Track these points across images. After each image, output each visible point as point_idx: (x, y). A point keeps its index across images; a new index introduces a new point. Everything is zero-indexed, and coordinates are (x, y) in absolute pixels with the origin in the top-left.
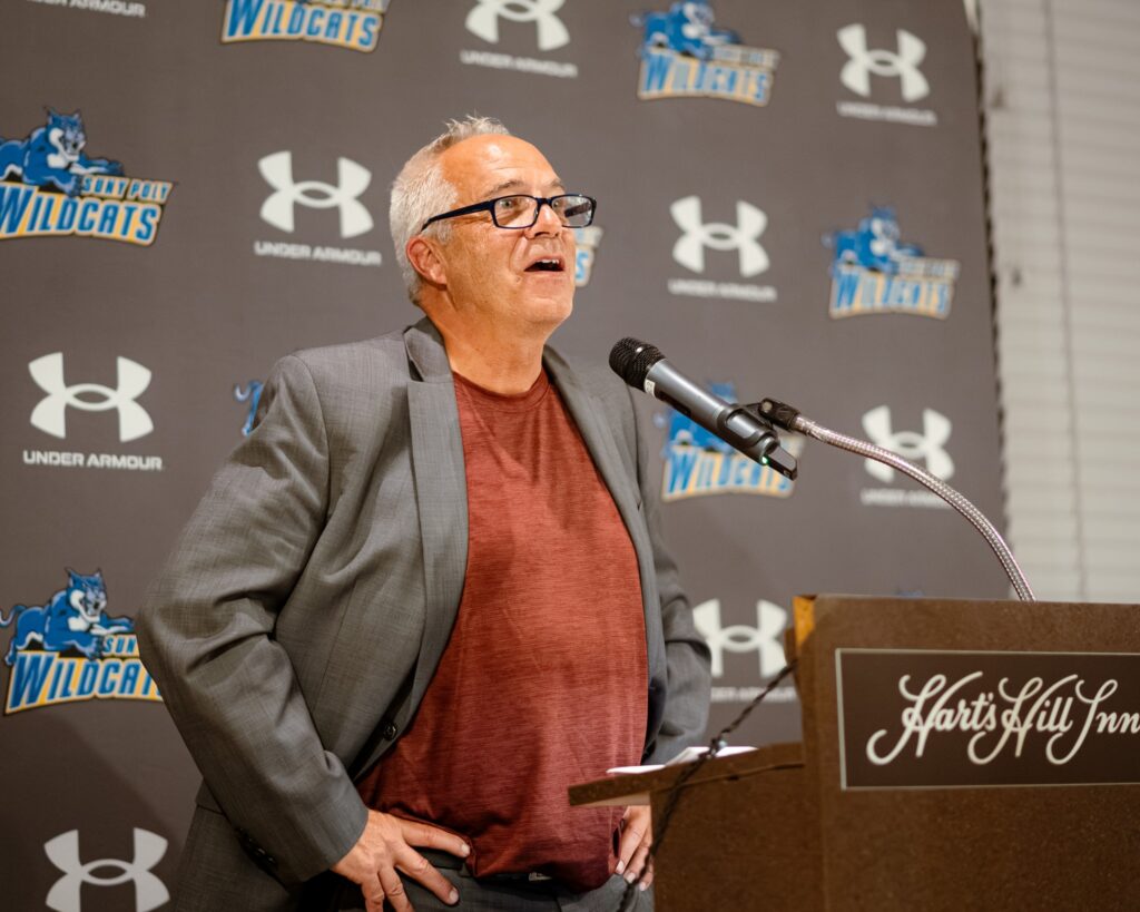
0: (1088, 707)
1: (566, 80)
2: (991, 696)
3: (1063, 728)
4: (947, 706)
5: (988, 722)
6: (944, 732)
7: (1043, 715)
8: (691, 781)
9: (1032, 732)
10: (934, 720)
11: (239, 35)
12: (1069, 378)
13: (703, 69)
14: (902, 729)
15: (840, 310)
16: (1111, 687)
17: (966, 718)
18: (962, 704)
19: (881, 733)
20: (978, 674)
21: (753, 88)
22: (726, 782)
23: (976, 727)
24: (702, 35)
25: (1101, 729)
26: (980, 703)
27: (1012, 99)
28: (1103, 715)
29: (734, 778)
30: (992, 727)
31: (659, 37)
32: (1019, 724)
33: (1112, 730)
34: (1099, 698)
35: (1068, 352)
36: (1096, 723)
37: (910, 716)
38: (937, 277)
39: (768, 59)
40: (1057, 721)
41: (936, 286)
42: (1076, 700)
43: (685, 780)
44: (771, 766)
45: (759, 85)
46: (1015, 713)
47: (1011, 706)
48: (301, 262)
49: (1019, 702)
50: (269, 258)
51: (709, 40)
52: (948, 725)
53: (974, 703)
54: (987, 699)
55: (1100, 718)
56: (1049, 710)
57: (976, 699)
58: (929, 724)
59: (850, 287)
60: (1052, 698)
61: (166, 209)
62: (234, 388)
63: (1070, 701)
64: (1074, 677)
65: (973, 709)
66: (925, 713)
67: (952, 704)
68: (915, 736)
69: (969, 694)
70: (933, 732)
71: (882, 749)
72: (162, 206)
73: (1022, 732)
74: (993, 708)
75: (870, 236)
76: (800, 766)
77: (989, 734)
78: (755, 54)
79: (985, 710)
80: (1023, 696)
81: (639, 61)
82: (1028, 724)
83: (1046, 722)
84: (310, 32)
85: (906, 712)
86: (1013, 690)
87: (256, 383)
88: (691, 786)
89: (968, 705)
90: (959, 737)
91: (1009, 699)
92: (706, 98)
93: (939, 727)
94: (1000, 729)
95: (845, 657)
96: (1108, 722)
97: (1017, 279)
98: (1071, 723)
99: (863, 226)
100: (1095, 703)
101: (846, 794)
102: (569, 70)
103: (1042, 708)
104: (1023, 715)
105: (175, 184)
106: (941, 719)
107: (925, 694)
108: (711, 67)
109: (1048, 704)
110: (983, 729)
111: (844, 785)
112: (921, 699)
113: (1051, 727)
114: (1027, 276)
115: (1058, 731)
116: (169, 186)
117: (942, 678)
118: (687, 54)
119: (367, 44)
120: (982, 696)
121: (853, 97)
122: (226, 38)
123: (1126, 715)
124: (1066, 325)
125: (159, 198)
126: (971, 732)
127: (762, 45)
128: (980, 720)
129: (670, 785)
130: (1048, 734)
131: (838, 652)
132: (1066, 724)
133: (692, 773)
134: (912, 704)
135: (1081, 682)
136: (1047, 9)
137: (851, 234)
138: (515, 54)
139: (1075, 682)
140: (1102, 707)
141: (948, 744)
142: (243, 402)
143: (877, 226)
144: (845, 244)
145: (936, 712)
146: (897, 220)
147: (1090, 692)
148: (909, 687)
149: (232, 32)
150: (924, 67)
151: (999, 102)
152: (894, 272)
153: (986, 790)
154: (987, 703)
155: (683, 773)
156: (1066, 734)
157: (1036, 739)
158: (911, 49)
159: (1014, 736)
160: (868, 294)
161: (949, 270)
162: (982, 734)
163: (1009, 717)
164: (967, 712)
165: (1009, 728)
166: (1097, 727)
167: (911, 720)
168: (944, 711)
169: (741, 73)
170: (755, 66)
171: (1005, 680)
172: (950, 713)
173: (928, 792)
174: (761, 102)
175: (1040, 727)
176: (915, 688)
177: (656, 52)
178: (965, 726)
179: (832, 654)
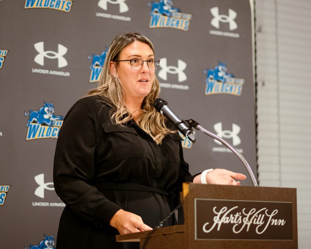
0: (269, 217)
1: (128, 22)
2: (240, 213)
3: (261, 223)
4: (227, 216)
5: (239, 221)
6: (226, 224)
7: (255, 219)
8: (152, 235)
9: (252, 224)
10: (223, 220)
11: (29, 7)
12: (278, 114)
13: (169, 19)
14: (213, 222)
15: (208, 93)
16: (276, 212)
17: (233, 220)
18: (231, 215)
19: (207, 223)
20: (237, 207)
21: (184, 26)
22: (162, 236)
23: (236, 222)
24: (169, 9)
25: (272, 224)
26: (237, 215)
27: (263, 30)
28: (273, 220)
29: (164, 235)
30: (240, 222)
31: (156, 9)
32: (248, 221)
33: (276, 224)
34: (272, 215)
35: (278, 106)
36: (271, 222)
37: (216, 219)
38: (238, 84)
39: (189, 17)
40: (259, 221)
41: (238, 86)
42: (265, 215)
43: (150, 235)
44: (175, 232)
45: (186, 25)
46: (247, 218)
47: (246, 216)
48: (46, 75)
49: (248, 215)
50: (36, 74)
51: (171, 11)
52: (227, 222)
53: (235, 215)
54: (239, 214)
55: (272, 221)
56: (257, 218)
57: (236, 214)
58: (222, 221)
59: (211, 86)
60: (258, 215)
61: (6, 58)
62: (25, 112)
63: (263, 215)
64: (265, 208)
65: (235, 217)
66: (220, 218)
67: (228, 215)
68: (217, 225)
69: (234, 213)
70: (223, 224)
71: (208, 228)
72: (5, 57)
73: (249, 224)
74: (241, 217)
75: (218, 71)
76: (183, 232)
77: (239, 224)
78: (185, 15)
79: (238, 218)
80: (250, 214)
81: (150, 17)
82: (251, 222)
83: (256, 221)
84: (51, 6)
85: (215, 218)
86: (247, 212)
87: (31, 111)
88: (151, 237)
89: (233, 216)
90: (230, 225)
91: (246, 214)
92: (170, 28)
93: (225, 222)
94: (242, 223)
95: (197, 201)
96: (275, 222)
97: (263, 84)
98: (264, 222)
99: (216, 68)
100: (271, 216)
101: (197, 241)
102: (128, 19)
103: (255, 217)
104: (249, 219)
105: (9, 51)
106: (225, 220)
107: (221, 212)
108: (171, 19)
109: (257, 216)
110: (237, 223)
111: (196, 238)
112: (219, 214)
113: (258, 223)
114: (266, 83)
115: (259, 224)
116: (7, 51)
117: (226, 208)
118: (164, 15)
119: (68, 10)
120: (238, 213)
121: (214, 29)
122: (26, 7)
123: (280, 220)
124: (278, 98)
125: (4, 55)
126: (234, 224)
127: (187, 12)
128: (237, 220)
129: (146, 236)
130: (256, 225)
131: (195, 200)
132: (262, 222)
133: (152, 233)
134: (217, 215)
135: (267, 210)
136: (276, 2)
137: (212, 70)
138: (112, 14)
139: (265, 210)
140: (273, 218)
141: (227, 227)
142: (27, 116)
143: (220, 68)
144: (210, 73)
145: (224, 217)
146: (226, 66)
147: (269, 213)
148: (216, 210)
149: (27, 6)
150: (236, 20)
151: (260, 30)
152: (225, 82)
153: (238, 241)
154: (239, 216)
155: (150, 233)
156: (262, 225)
157: (253, 226)
158: (233, 14)
159: (246, 226)
160: (217, 88)
161: (241, 82)
162: (237, 224)
163: (245, 220)
164: (233, 218)
165: (245, 223)
166: (271, 223)
167: (216, 220)
168: (226, 217)
169: (181, 21)
170: (185, 19)
171: (244, 209)
172: (228, 218)
173: (220, 241)
174: (186, 30)
175: (254, 223)
176: (218, 210)
177: (155, 14)
178: (232, 222)
179: (193, 200)
